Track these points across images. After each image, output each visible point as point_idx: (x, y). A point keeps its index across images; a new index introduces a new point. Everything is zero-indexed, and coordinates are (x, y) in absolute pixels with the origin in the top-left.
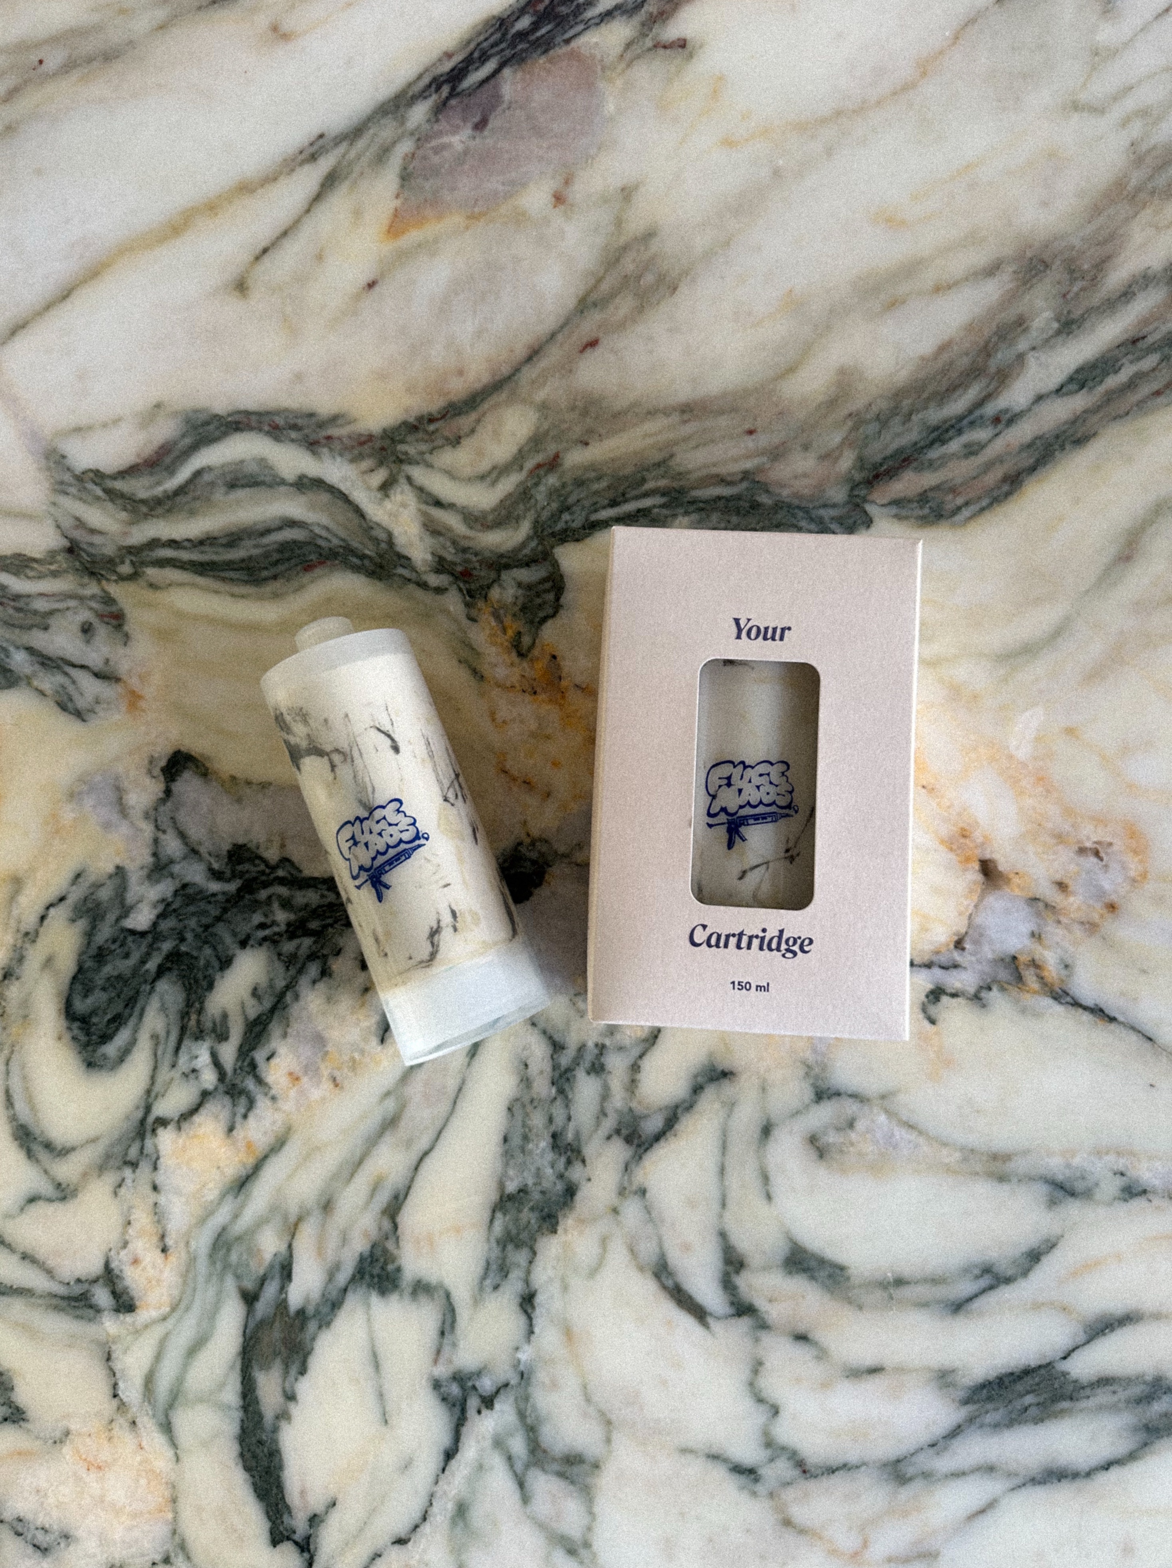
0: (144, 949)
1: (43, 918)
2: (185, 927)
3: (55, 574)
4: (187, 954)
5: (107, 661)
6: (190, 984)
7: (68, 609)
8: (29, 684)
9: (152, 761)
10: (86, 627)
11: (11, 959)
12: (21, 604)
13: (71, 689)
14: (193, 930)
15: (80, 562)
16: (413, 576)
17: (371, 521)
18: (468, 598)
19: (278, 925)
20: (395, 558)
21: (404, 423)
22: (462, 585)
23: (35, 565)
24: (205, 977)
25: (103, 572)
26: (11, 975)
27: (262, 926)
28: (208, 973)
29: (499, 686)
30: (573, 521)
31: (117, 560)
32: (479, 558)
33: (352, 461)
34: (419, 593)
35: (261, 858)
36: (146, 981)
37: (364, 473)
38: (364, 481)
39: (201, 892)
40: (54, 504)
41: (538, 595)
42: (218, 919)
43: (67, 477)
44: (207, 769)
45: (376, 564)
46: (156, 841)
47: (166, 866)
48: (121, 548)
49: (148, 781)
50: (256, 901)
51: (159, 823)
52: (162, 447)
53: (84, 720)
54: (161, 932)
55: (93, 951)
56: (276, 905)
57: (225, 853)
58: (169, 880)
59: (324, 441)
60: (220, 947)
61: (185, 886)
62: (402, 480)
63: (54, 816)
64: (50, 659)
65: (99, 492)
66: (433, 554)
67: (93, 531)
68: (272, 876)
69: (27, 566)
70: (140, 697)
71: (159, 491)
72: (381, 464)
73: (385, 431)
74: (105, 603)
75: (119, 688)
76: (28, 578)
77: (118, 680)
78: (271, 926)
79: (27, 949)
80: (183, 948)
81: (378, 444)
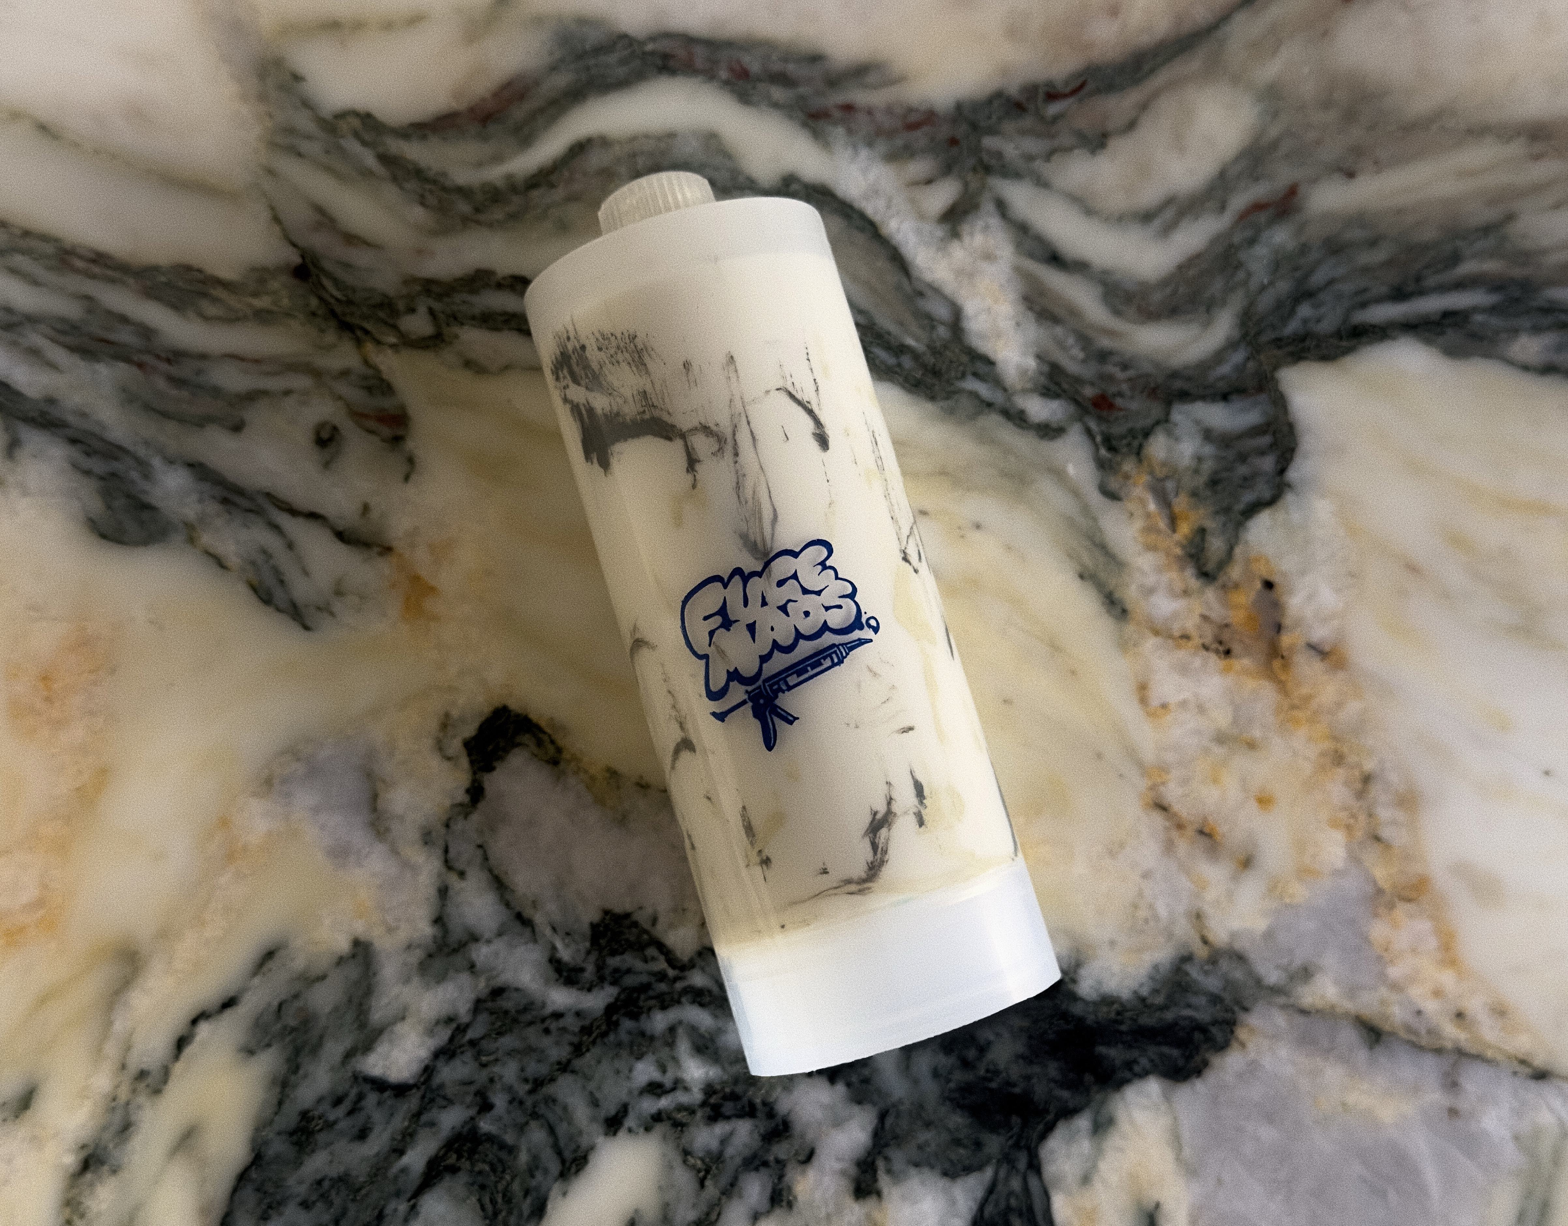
0: (400, 1122)
1: (181, 1043)
2: (492, 1080)
3: (263, 317)
4: (490, 1138)
5: (366, 508)
6: (493, 1202)
7: (287, 393)
8: (191, 540)
9: (446, 724)
10: (325, 435)
11: (104, 1128)
12: (185, 370)
13: (282, 558)
14: (509, 1089)
15: (321, 299)
16: (998, 397)
17: (919, 279)
18: (1103, 452)
19: (686, 1089)
20: (965, 359)
21: (998, 95)
22: (1093, 425)
23: (219, 292)
24: (527, 1193)
25: (368, 326)
26: (101, 1162)
27: (655, 1089)
28: (534, 1183)
29: (1156, 633)
30: (1318, 321)
31: (401, 305)
32: (1131, 373)
33: (893, 157)
34: (1008, 434)
35: (661, 947)
36: (398, 1194)
37: (915, 184)
38: (913, 201)
39: (528, 1007)
40: (271, 172)
41: (1243, 458)
42: (564, 1067)
43: (303, 121)
44: (559, 750)
45: (924, 366)
46: (443, 892)
47: (461, 947)
48: (409, 281)
49: (435, 763)
50: (643, 1034)
51: (452, 854)
52: (508, 85)
53: (307, 628)
54: (441, 1086)
55: (289, 1118)
56: (683, 1047)
57: (586, 929)
58: (465, 978)
59: (837, 114)
60: (562, 1129)
61: (498, 992)
62: (988, 207)
63: (224, 823)
64: (240, 491)
65: (369, 159)
66: (1039, 357)
67: (351, 239)
68: (679, 986)
69: (204, 295)
70: (432, 590)
71: (495, 174)
72: (947, 169)
73: (959, 107)
74: (369, 389)
75: (385, 567)
76: (206, 318)
77: (387, 550)
78: (673, 1089)
79: (139, 1107)
80: (485, 1125)
81: (944, 131)
